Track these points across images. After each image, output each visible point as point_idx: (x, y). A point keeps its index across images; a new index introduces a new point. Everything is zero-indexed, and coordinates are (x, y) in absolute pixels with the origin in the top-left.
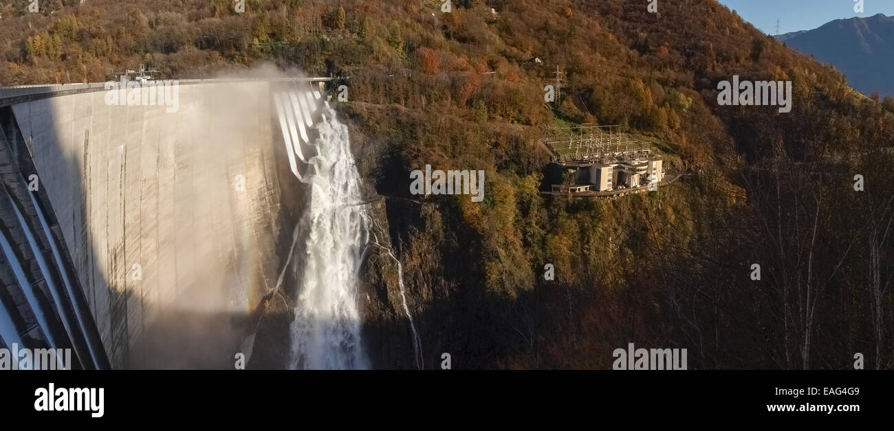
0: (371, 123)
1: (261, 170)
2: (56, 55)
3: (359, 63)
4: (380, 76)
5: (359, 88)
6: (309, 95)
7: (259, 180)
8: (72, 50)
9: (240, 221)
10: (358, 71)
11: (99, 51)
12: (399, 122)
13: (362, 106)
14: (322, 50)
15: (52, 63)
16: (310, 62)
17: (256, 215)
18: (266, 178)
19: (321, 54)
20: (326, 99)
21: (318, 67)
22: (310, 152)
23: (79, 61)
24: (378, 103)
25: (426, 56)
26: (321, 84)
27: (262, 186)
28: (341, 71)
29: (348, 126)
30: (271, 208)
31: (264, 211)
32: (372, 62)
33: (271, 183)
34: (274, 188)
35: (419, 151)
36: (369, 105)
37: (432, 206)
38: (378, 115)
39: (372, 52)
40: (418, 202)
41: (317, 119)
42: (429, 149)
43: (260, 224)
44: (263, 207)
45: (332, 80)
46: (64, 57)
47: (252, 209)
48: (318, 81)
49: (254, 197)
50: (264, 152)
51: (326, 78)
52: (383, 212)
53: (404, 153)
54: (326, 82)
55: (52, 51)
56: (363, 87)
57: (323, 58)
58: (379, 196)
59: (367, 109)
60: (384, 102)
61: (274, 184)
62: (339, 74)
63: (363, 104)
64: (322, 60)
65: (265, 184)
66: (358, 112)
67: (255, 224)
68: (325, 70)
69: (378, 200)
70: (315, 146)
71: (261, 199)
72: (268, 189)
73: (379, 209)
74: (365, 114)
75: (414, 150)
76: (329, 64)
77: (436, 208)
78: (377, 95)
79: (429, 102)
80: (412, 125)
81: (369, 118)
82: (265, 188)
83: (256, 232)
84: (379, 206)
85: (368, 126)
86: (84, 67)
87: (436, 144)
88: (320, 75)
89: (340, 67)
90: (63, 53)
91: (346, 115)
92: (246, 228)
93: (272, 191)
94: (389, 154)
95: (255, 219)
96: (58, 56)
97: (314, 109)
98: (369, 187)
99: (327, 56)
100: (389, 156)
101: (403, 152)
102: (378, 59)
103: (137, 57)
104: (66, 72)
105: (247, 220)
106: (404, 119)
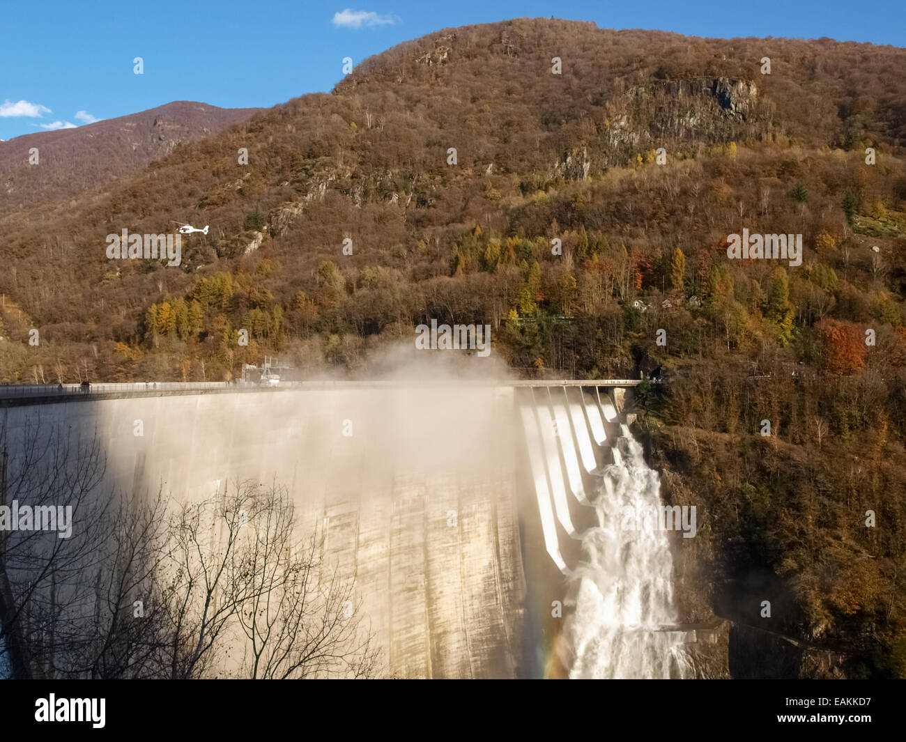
0: (706, 471)
1: (491, 545)
2: (191, 333)
3: (696, 352)
4: (730, 377)
5: (688, 400)
6: (592, 410)
7: (486, 562)
8: (216, 326)
9: (445, 633)
10: (689, 367)
11: (259, 328)
12: (762, 470)
13: (689, 436)
14: (627, 328)
15: (183, 345)
16: (603, 352)
17: (476, 625)
18: (499, 561)
19: (625, 336)
20: (624, 422)
21: (616, 360)
22: (585, 517)
23: (224, 345)
24: (725, 431)
25: (834, 336)
26: (619, 393)
27: (492, 573)
28: (659, 369)
29: (661, 473)
30: (507, 616)
31: (492, 620)
32: (720, 350)
33: (509, 570)
34: (514, 579)
35: (802, 533)
36: (703, 434)
37: (826, 657)
38: (723, 454)
39: (723, 330)
40: (796, 644)
41: (604, 456)
42: (823, 531)
43: (482, 641)
44: (490, 611)
45: (638, 385)
46: (203, 336)
47: (469, 613)
48: (612, 388)
49: (475, 591)
50: (499, 513)
51: (630, 382)
52: (722, 653)
53: (770, 535)
54: (628, 388)
55: (185, 327)
56: (696, 398)
57: (628, 343)
58: (716, 618)
59: (699, 441)
60: (737, 429)
61: (515, 572)
62: (656, 373)
63: (692, 431)
64: (624, 347)
65: (497, 573)
66: (682, 445)
67: (474, 641)
68: (631, 366)
69: (712, 628)
70: (594, 509)
71: (489, 598)
72: (503, 580)
73: (714, 647)
74: (696, 453)
75: (792, 530)
76: (638, 355)
77: (836, 663)
78: (723, 415)
79: (836, 430)
80: (793, 478)
81: (704, 460)
82: (497, 578)
83: (474, 655)
84: (713, 639)
85: (700, 475)
86: (230, 353)
87: (843, 521)
88: (619, 374)
89: (659, 360)
90: (202, 330)
91: (660, 452)
92: (456, 645)
93: (511, 584)
94: (742, 534)
95: (474, 632)
96: (195, 335)
97: (601, 437)
98: (694, 598)
99: (636, 341)
100: (741, 539)
101: (770, 533)
102: (734, 345)
103: (317, 339)
104: (200, 359)
105: (457, 630)
106: (773, 465)
